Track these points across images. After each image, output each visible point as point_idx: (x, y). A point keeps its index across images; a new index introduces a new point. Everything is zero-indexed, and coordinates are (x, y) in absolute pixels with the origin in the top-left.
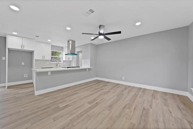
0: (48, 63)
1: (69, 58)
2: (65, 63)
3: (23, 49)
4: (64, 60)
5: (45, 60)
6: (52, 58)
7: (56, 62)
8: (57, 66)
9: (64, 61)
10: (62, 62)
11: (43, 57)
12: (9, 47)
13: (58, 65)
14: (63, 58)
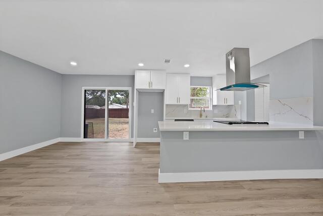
0: (185, 111)
1: (226, 100)
2: (216, 111)
3: (151, 88)
4: (215, 103)
5: (181, 105)
6: (192, 100)
7: (200, 109)
8: (201, 116)
9: (214, 106)
10: (211, 108)
11: (178, 100)
12: (137, 88)
13: (204, 114)
14: (212, 100)
